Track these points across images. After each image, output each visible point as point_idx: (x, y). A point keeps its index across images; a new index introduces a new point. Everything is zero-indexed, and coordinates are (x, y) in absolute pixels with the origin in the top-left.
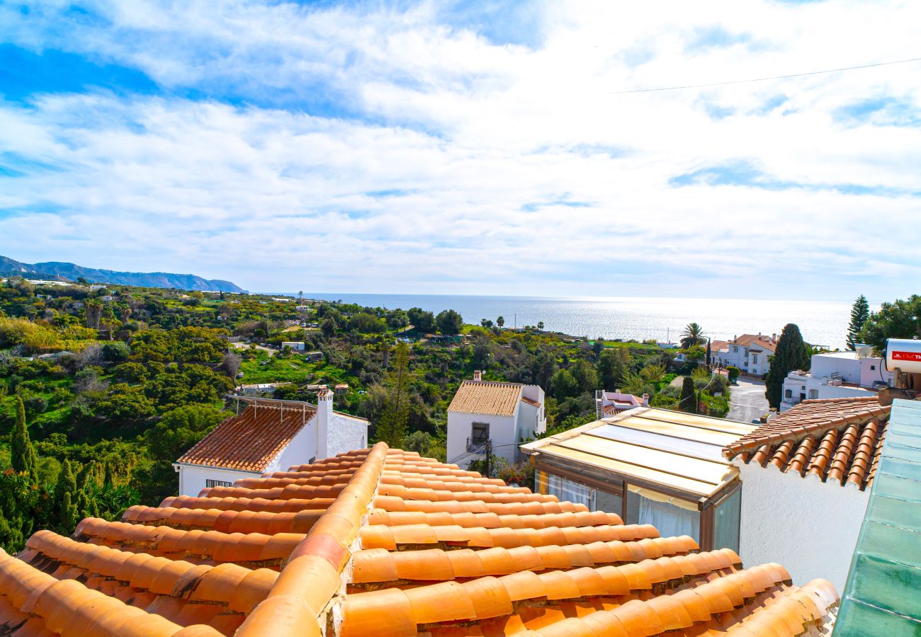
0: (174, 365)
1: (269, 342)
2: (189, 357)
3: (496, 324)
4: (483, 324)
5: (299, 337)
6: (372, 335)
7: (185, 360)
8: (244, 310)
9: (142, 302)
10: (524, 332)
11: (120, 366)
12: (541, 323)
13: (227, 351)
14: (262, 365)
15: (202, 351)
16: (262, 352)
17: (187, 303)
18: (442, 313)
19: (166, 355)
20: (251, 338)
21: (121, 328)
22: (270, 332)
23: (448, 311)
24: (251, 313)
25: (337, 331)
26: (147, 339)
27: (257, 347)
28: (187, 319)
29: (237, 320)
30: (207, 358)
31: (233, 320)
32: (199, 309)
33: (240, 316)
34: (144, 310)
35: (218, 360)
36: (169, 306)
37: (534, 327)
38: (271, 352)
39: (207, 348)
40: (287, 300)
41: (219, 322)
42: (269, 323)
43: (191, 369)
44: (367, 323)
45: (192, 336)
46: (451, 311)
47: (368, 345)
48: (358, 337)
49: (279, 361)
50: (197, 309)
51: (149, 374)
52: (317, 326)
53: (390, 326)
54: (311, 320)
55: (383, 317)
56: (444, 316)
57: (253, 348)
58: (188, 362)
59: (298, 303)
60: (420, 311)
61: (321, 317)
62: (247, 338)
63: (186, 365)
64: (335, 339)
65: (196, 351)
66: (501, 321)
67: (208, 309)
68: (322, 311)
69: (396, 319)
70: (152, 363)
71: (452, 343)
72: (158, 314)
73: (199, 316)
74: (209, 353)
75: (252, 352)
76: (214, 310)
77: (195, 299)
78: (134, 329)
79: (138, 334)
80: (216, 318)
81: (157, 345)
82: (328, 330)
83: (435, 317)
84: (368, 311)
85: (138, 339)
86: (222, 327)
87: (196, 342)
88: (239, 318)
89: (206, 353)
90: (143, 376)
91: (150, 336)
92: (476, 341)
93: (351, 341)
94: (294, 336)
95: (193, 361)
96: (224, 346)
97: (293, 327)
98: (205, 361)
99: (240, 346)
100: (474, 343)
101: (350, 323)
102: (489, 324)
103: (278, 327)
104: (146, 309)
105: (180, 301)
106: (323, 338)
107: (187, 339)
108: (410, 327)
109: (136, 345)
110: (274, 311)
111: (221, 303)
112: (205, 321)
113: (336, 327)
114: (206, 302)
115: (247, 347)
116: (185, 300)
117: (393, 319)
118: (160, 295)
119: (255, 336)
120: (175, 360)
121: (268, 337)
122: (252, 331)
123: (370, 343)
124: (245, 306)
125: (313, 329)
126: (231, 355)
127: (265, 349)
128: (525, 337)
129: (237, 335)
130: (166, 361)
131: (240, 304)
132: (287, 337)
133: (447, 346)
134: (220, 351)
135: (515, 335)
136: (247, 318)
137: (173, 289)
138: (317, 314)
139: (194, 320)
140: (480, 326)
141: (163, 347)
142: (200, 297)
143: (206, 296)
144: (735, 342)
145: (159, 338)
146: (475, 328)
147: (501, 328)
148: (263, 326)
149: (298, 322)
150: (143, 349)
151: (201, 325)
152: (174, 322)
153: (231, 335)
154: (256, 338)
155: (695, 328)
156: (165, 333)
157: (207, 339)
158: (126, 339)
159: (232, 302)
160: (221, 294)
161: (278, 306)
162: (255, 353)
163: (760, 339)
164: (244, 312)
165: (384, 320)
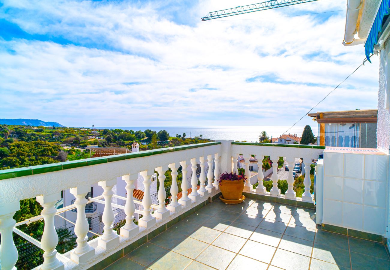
0: (34, 158)
1: (81, 146)
2: (41, 154)
3: (182, 136)
4: (177, 136)
5: (95, 143)
6: (129, 141)
7: (39, 155)
8: (66, 133)
9: (14, 130)
10: (195, 139)
11: (5, 159)
12: (201, 135)
13: (60, 150)
14: (78, 156)
15: (48, 151)
16: (78, 150)
17: (37, 131)
18: (160, 131)
19: (29, 153)
20: (72, 144)
21: (4, 142)
22: (81, 141)
23: (163, 131)
24: (70, 135)
25: (113, 140)
26: (18, 146)
27: (75, 148)
28: (37, 138)
29: (63, 138)
30: (50, 154)
31: (61, 138)
32: (44, 133)
33: (64, 136)
34: (15, 135)
35: (56, 154)
36: (28, 132)
37: (198, 137)
38: (82, 150)
39: (50, 149)
40: (86, 129)
41: (54, 139)
42: (80, 138)
43: (42, 159)
44: (127, 137)
45: (42, 144)
46: (164, 130)
47: (128, 146)
48: (123, 143)
49: (86, 154)
50: (42, 133)
51: (21, 162)
52: (103, 138)
53: (137, 138)
54: (100, 136)
55: (133, 134)
56: (161, 133)
57: (73, 149)
58: (40, 156)
59: (92, 130)
60: (150, 131)
61: (105, 134)
62: (69, 145)
63: (39, 157)
64: (112, 144)
65: (44, 150)
66: (184, 135)
67: (48, 133)
68: (105, 132)
69: (139, 134)
70: (22, 157)
71: (165, 144)
72: (23, 136)
73: (44, 136)
74: (51, 152)
75: (72, 151)
76: (51, 134)
77: (41, 129)
78: (11, 142)
79: (14, 144)
80: (52, 137)
81: (24, 149)
82: (109, 140)
83: (157, 133)
84: (126, 131)
85: (14, 146)
86: (56, 141)
87: (44, 147)
88: (64, 137)
89: (49, 151)
90: (17, 163)
91: (20, 145)
92: (175, 143)
93: (120, 144)
94: (93, 143)
95: (43, 155)
96: (58, 148)
97: (92, 139)
98: (49, 155)
99: (66, 148)
100: (174, 144)
101: (119, 137)
102: (180, 136)
103: (85, 139)
104: (16, 134)
105: (33, 130)
106: (107, 143)
107: (39, 146)
108: (146, 138)
109: (13, 149)
110: (81, 133)
111: (54, 131)
112: (47, 139)
113: (112, 138)
114: (46, 130)
115: (70, 148)
116: (36, 129)
117: (138, 135)
118: (23, 127)
119: (73, 143)
120: (34, 155)
121: (80, 144)
122: (72, 141)
123: (129, 145)
124: (66, 131)
125: (102, 140)
126: (62, 152)
127: (79, 149)
128: (195, 141)
129: (65, 143)
130: (29, 156)
131: (64, 131)
132: (90, 143)
133: (163, 145)
134: (57, 150)
135: (191, 140)
136: (68, 137)
137: (29, 125)
138: (103, 134)
139: (41, 138)
140: (176, 137)
141: (27, 149)
142: (44, 128)
143: (46, 128)
144: (281, 137)
145: (25, 146)
146: (174, 138)
147: (185, 138)
148: (77, 139)
149: (94, 137)
150: (17, 150)
151: (45, 141)
152: (31, 140)
153: (61, 144)
154: (74, 144)
155: (264, 134)
156: (28, 143)
157: (49, 145)
158: (7, 146)
159: (60, 130)
160: (54, 127)
161: (83, 132)
162: (74, 151)
163: (290, 136)
164: (66, 134)
165: (134, 135)
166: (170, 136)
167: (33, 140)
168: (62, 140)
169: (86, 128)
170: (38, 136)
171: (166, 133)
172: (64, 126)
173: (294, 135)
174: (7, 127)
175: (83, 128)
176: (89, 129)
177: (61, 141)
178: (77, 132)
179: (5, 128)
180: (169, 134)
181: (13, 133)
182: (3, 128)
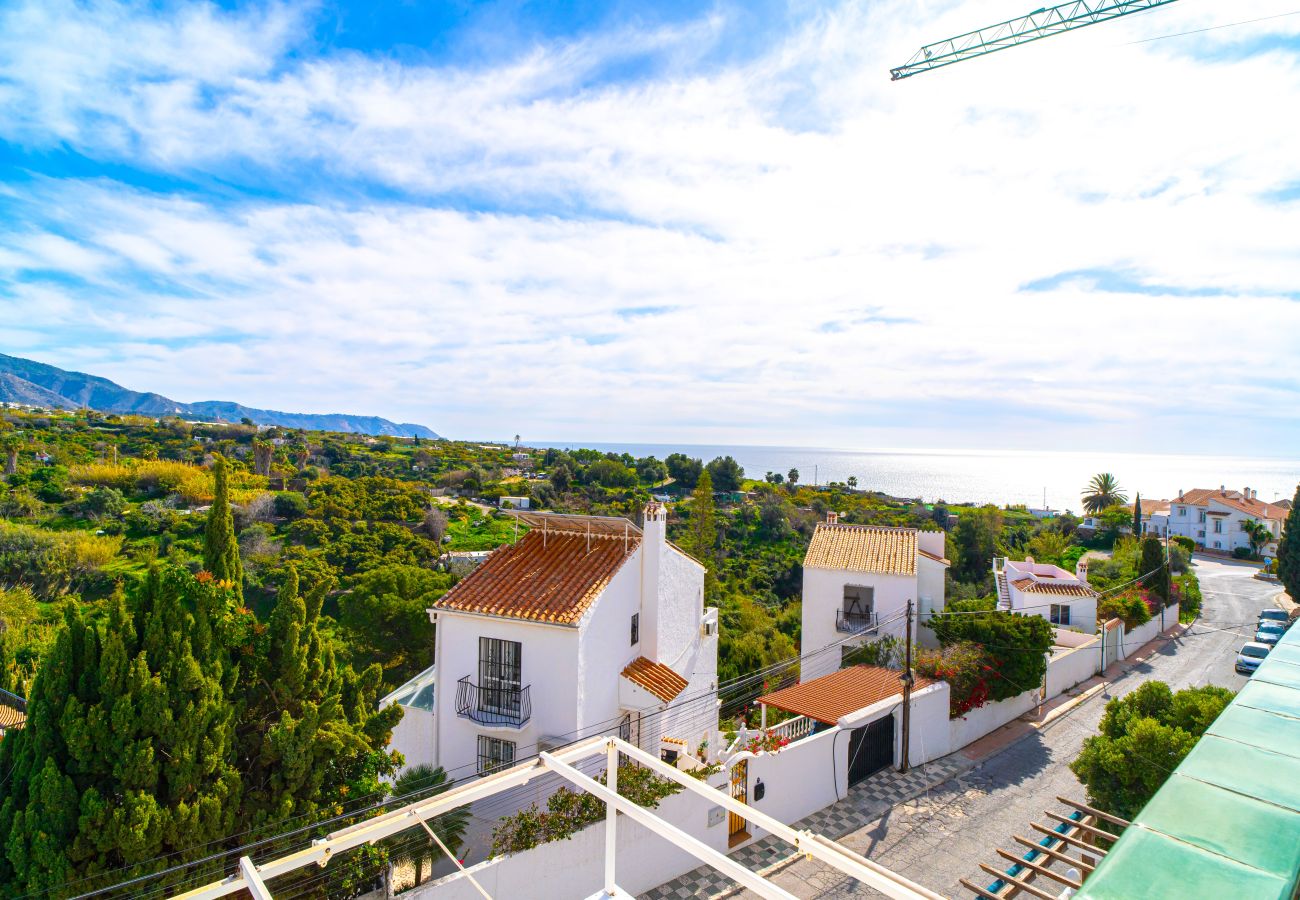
0: (363, 524)
1: (482, 497)
2: (382, 513)
3: (787, 479)
4: (769, 479)
5: (522, 491)
6: (619, 489)
7: (376, 517)
8: (445, 458)
9: (320, 446)
10: (829, 491)
11: (296, 523)
12: (852, 478)
13: (429, 507)
14: (474, 526)
15: (398, 506)
16: (475, 509)
17: (374, 449)
18: (715, 461)
19: (351, 510)
20: (459, 490)
21: (296, 476)
22: (483, 484)
23: (724, 458)
24: (455, 462)
25: (572, 483)
26: (329, 489)
27: (468, 503)
28: (375, 468)
29: (437, 471)
30: (404, 515)
31: (432, 470)
32: (390, 456)
33: (441, 465)
34: (323, 457)
35: (418, 518)
36: (353, 453)
37: (842, 484)
38: (485, 510)
39: (404, 503)
40: (499, 448)
41: (415, 474)
42: (482, 472)
43: (384, 529)
44: (612, 474)
45: (385, 488)
46: (728, 458)
47: (614, 503)
48: (601, 492)
49: (496, 522)
50: (387, 456)
51: (332, 534)
52: (545, 477)
53: (642, 478)
54: (536, 469)
55: (631, 467)
56: (717, 465)
57: (463, 504)
58: (380, 520)
59: (514, 450)
60: (684, 458)
61: (549, 465)
62: (454, 491)
63: (378, 524)
64: (569, 494)
65: (390, 505)
66: (794, 475)
67: (401, 457)
68: (551, 457)
69: (650, 468)
70: (335, 521)
71: (728, 504)
72: (339, 461)
73: (390, 464)
74: (407, 509)
75: (461, 509)
76: (409, 458)
77: (385, 443)
78: (312, 477)
79: (317, 483)
80: (411, 468)
81: (341, 497)
82: (559, 481)
83: (704, 467)
84: (611, 457)
85: (318, 489)
86: (419, 479)
87: (389, 494)
88: (440, 468)
89: (402, 508)
90: (324, 537)
91: (332, 486)
92: (764, 501)
93: (590, 498)
94: (515, 489)
95: (387, 518)
96: (424, 500)
97: (511, 478)
98: (401, 519)
99: (445, 501)
100: (760, 504)
101: (589, 474)
102: (778, 478)
103: (494, 478)
104: (325, 455)
105: (366, 446)
106: (554, 493)
107: (378, 491)
108: (669, 481)
109: (316, 497)
110: (484, 460)
111: (417, 449)
112: (397, 472)
113: (569, 477)
114: (397, 448)
115: (455, 502)
116: (373, 444)
117: (645, 470)
118: (342, 438)
119: (464, 488)
120: (364, 517)
121: (481, 490)
122: (461, 482)
123: (617, 500)
124: (447, 452)
125: (541, 481)
126: (434, 512)
127: (477, 505)
128: (831, 497)
129: (442, 487)
130: (353, 519)
131: (441, 451)
132: (507, 489)
133: (722, 507)
134: (421, 506)
135: (816, 494)
136: (450, 468)
137: (356, 433)
138: (543, 463)
139: (384, 469)
140: (765, 481)
141: (349, 500)
142: (391, 442)
143: (398, 441)
144: (1181, 499)
145: (344, 489)
146: (758, 484)
147: (795, 484)
148: (474, 475)
149: (518, 472)
150: (324, 502)
151: (392, 477)
152: (359, 472)
153: (432, 488)
154: (466, 491)
155: (1106, 482)
156: (351, 483)
157: (403, 491)
158: (302, 489)
159: (431, 448)
160: (416, 439)
161: (489, 454)
162: (465, 510)
163: (1224, 495)
164: (446, 461)
165: (633, 470)
166: (746, 476)
167: (364, 475)
168: (435, 476)
169: (499, 445)
170: (376, 464)
171: (734, 466)
172: (442, 435)
173: (1242, 492)
174: (305, 437)
175: (491, 444)
176: (505, 446)
177: (432, 481)
178: (475, 455)
179: (301, 439)
180: (742, 470)
181: (317, 453)
182: (296, 440)
